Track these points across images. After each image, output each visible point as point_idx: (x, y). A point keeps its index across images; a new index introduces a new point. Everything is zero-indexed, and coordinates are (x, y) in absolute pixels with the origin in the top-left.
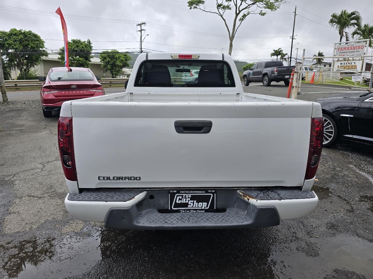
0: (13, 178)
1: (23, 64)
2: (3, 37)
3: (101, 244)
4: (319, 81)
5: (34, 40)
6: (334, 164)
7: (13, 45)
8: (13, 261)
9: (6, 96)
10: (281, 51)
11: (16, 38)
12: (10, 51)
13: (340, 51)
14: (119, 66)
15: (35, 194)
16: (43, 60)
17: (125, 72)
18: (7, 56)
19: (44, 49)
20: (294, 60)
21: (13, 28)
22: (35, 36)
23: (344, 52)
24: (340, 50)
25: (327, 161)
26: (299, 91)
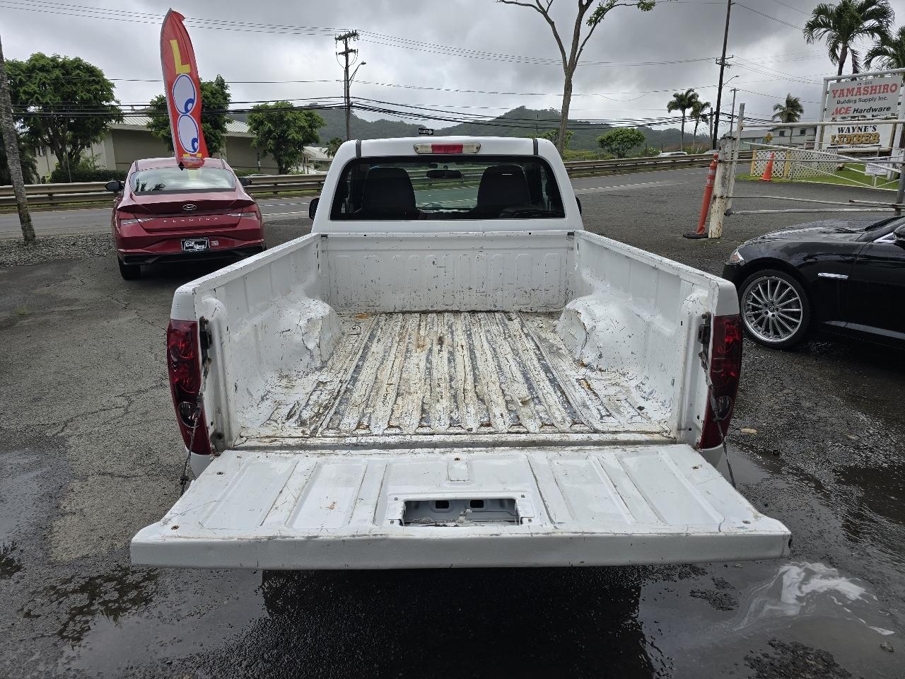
0: (62, 431)
1: (63, 142)
2: (13, 77)
3: (263, 584)
4: (785, 175)
5: (89, 82)
6: (797, 391)
7: (38, 96)
8: (80, 621)
9: (30, 228)
10: (693, 96)
11: (45, 78)
12: (32, 109)
13: (837, 99)
14: (294, 143)
15: (116, 469)
16: (110, 130)
17: (309, 155)
18: (24, 122)
19: (113, 103)
20: (725, 118)
21: (36, 53)
22: (91, 71)
23: (849, 101)
24: (839, 97)
25: (782, 384)
26: (729, 206)
